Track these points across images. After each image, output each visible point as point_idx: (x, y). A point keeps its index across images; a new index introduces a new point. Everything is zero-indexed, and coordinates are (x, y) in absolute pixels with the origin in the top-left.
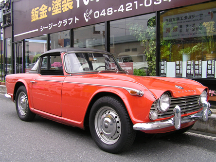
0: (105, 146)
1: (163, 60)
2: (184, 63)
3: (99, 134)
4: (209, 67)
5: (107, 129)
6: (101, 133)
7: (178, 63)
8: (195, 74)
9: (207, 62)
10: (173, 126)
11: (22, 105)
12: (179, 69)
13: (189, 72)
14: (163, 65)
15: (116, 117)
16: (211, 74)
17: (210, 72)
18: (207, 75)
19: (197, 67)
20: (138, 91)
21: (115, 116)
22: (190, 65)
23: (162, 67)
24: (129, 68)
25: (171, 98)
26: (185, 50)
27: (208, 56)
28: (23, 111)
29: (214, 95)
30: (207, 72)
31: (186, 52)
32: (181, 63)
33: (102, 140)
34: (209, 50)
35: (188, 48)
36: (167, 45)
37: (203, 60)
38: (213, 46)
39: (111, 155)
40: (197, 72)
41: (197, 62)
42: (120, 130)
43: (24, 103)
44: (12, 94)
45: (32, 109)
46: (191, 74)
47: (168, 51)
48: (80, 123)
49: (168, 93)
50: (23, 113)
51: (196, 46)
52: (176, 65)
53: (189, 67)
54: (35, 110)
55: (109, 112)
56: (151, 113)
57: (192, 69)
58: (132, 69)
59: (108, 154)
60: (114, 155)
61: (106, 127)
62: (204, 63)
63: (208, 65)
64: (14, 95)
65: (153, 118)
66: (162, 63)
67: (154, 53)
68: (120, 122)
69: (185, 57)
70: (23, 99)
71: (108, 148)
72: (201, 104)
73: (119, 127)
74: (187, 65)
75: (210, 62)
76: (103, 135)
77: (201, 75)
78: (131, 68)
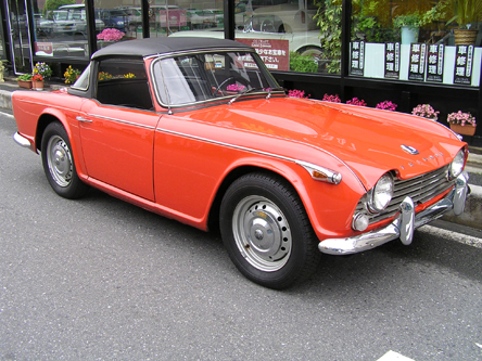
0: (257, 275)
1: (358, 40)
2: (405, 49)
3: (241, 248)
4: (461, 61)
5: (262, 242)
6: (247, 246)
7: (390, 47)
8: (429, 74)
9: (457, 50)
10: (399, 239)
11: (58, 163)
12: (393, 62)
13: (415, 69)
14: (358, 50)
15: (280, 219)
16: (465, 77)
17: (461, 71)
18: (456, 77)
19: (433, 59)
20: (330, 174)
21: (277, 215)
22: (419, 53)
23: (355, 54)
24: (279, 52)
25: (395, 179)
26: (409, 17)
27: (461, 36)
28: (61, 177)
29: (467, 123)
30: (455, 72)
31: (410, 23)
32: (397, 47)
33: (249, 260)
34: (464, 21)
35: (416, 15)
36: (368, 6)
37: (447, 43)
38: (473, 11)
39: (270, 292)
40: (433, 69)
41: (433, 48)
42: (288, 245)
43: (63, 159)
44: (33, 138)
45: (85, 177)
46: (418, 73)
47: (371, 19)
48: (199, 221)
49: (392, 174)
50: (62, 181)
51: (433, 9)
52: (387, 52)
53: (415, 58)
54: (90, 179)
55: (264, 207)
56: (355, 217)
57: (422, 62)
58: (287, 54)
59: (263, 290)
60: (275, 293)
61: (259, 238)
62: (450, 51)
63: (458, 55)
64: (36, 139)
65: (360, 228)
66: (356, 45)
67: (338, 21)
68: (288, 230)
69: (407, 36)
70: (60, 151)
71: (262, 278)
72: (452, 178)
73: (286, 239)
74: (412, 53)
75: (462, 50)
76: (250, 250)
77: (441, 76)
78: (284, 52)
